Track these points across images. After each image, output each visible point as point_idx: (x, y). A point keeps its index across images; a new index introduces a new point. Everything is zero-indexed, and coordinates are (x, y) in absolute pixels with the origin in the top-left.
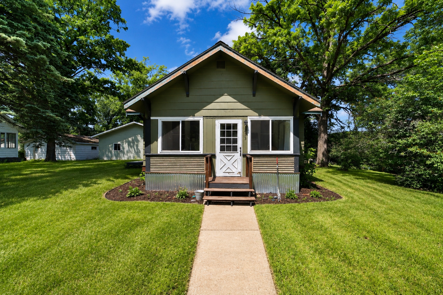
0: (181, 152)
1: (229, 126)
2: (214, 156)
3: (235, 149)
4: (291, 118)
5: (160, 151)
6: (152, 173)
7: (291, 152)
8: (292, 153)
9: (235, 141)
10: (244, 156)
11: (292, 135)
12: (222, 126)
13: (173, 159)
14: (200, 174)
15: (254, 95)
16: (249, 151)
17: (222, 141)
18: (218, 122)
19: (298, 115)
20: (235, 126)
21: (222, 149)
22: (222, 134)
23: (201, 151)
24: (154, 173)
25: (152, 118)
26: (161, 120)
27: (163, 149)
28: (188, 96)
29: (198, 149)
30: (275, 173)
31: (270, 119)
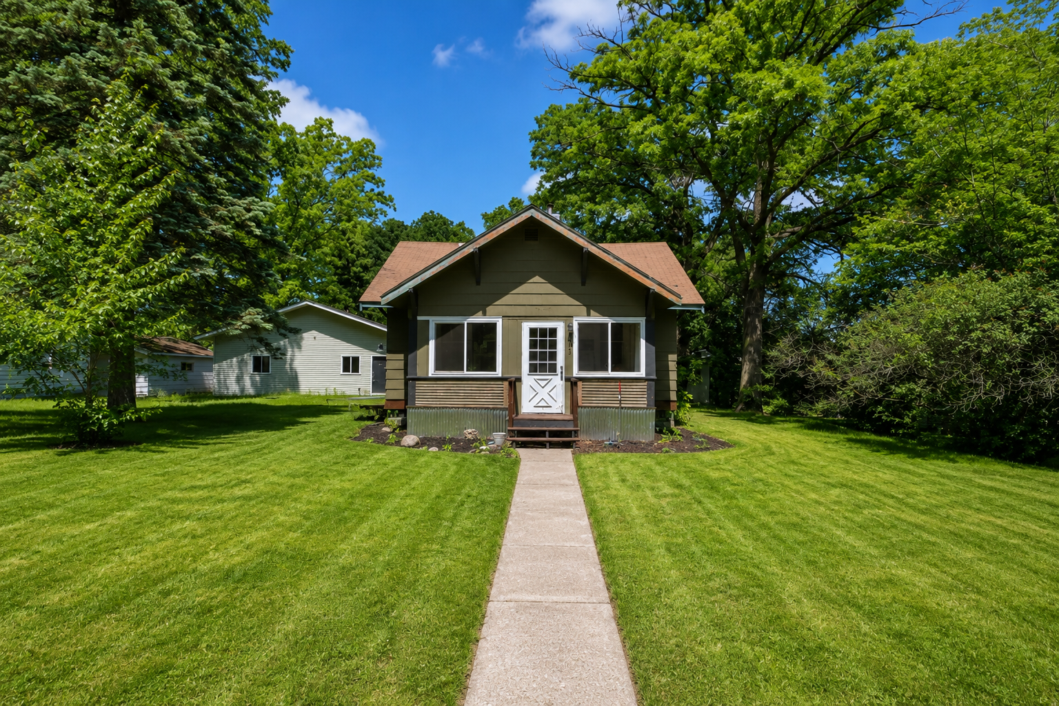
0: (466, 373)
1: (543, 332)
2: (519, 380)
3: (553, 369)
4: (642, 321)
5: (432, 372)
6: (419, 408)
7: (642, 373)
8: (644, 376)
9: (553, 356)
10: (567, 380)
11: (643, 342)
12: (533, 332)
13: (454, 386)
14: (497, 409)
15: (583, 284)
16: (576, 372)
17: (533, 356)
18: (526, 326)
19: (653, 317)
20: (553, 332)
21: (533, 369)
22: (533, 344)
23: (499, 372)
24: (421, 407)
25: (419, 318)
26: (434, 321)
27: (437, 368)
28: (478, 283)
29: (494, 370)
30: (617, 408)
31: (609, 321)
